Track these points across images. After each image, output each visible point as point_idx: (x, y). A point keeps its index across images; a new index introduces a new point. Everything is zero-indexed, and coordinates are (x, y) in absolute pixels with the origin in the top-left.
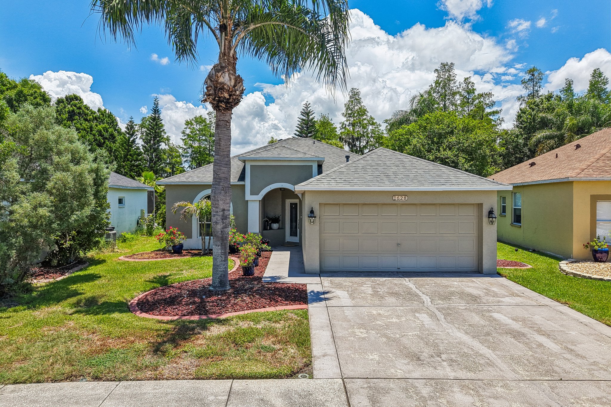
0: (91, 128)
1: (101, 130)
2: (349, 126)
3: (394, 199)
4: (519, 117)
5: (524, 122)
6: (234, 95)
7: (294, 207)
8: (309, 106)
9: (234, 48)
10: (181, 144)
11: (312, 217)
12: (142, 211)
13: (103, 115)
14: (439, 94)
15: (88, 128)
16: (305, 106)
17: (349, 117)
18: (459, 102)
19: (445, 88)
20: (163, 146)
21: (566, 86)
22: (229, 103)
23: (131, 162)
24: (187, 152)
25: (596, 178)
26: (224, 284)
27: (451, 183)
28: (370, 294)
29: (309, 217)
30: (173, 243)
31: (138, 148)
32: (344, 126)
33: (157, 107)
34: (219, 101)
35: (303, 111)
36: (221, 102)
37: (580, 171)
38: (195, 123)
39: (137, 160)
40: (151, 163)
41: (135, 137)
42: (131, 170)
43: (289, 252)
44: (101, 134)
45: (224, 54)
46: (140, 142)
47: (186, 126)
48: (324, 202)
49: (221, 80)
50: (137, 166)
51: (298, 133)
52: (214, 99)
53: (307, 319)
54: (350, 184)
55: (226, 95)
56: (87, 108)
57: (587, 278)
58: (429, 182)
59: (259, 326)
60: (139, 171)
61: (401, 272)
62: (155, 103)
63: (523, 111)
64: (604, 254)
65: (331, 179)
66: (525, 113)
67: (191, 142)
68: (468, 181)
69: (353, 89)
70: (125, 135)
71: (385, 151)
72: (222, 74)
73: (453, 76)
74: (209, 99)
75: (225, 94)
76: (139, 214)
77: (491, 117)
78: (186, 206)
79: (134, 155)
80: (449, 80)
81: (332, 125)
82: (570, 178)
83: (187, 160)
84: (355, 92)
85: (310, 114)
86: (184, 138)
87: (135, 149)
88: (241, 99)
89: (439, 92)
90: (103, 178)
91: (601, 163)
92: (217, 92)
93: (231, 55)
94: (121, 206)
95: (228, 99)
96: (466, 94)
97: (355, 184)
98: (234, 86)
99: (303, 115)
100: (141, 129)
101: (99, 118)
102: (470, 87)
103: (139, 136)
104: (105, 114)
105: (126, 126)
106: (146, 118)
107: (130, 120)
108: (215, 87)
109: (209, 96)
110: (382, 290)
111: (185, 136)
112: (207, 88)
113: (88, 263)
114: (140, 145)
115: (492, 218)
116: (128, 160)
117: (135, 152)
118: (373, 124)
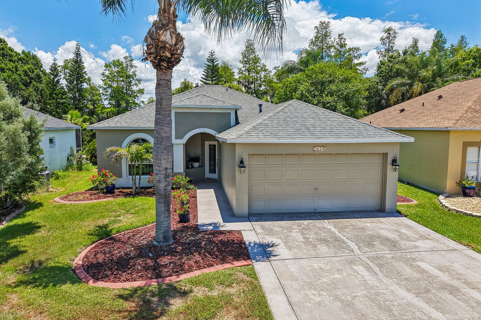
0: (16, 68)
1: (26, 71)
2: (245, 71)
3: (314, 149)
4: (379, 67)
5: (383, 71)
6: (176, 54)
7: (212, 148)
8: (214, 54)
9: (174, 5)
10: (101, 83)
11: (242, 167)
12: (71, 148)
13: (27, 57)
14: (318, 47)
15: (13, 68)
16: (210, 54)
17: (245, 64)
18: (333, 54)
19: (322, 42)
20: (85, 86)
21: (413, 43)
22: (170, 62)
23: (56, 100)
24: (107, 92)
25: (469, 129)
26: (168, 239)
27: (363, 136)
28: (303, 242)
29: (239, 167)
30: (107, 183)
31: (62, 88)
32: (241, 71)
33: (78, 51)
34: (161, 60)
35: (208, 58)
36: (163, 61)
37: (456, 122)
38: (112, 66)
39: (62, 99)
40: (75, 101)
41: (59, 78)
42: (57, 107)
43: (213, 190)
44: (26, 74)
45: (164, 11)
46: (63, 82)
47: (105, 69)
48: (253, 153)
49: (163, 38)
50: (62, 104)
51: (205, 77)
52: (155, 58)
53: (256, 279)
54: (277, 136)
55: (169, 55)
56: (11, 50)
57: (469, 215)
58: (345, 134)
59: (215, 293)
60: (64, 108)
61: (317, 213)
62: (76, 47)
63: (382, 63)
64: (472, 190)
65: (258, 132)
66: (384, 65)
67: (110, 82)
68: (377, 134)
69: (248, 40)
70: (49, 75)
71: (299, 104)
72: (163, 32)
73: (330, 33)
74: (150, 57)
75: (167, 53)
76: (69, 151)
77: (358, 67)
78: (117, 151)
79: (59, 94)
80: (327, 36)
81: (231, 70)
82: (449, 128)
83: (107, 98)
84: (250, 43)
85: (214, 61)
86: (104, 79)
87: (60, 88)
88: (182, 58)
89: (318, 45)
90: (37, 131)
91: (469, 115)
92: (158, 50)
93: (171, 12)
94: (52, 146)
95: (169, 58)
96: (339, 47)
97: (281, 136)
98: (175, 44)
99: (209, 62)
100: (64, 70)
101: (24, 60)
102: (342, 42)
103: (63, 76)
104: (29, 56)
105: (50, 67)
106: (68, 60)
107: (53, 62)
108: (156, 45)
109: (149, 55)
110: (312, 236)
111: (104, 77)
112: (147, 46)
113: (24, 206)
114: (64, 85)
115: (396, 166)
116: (53, 99)
117: (60, 91)
118: (265, 70)
